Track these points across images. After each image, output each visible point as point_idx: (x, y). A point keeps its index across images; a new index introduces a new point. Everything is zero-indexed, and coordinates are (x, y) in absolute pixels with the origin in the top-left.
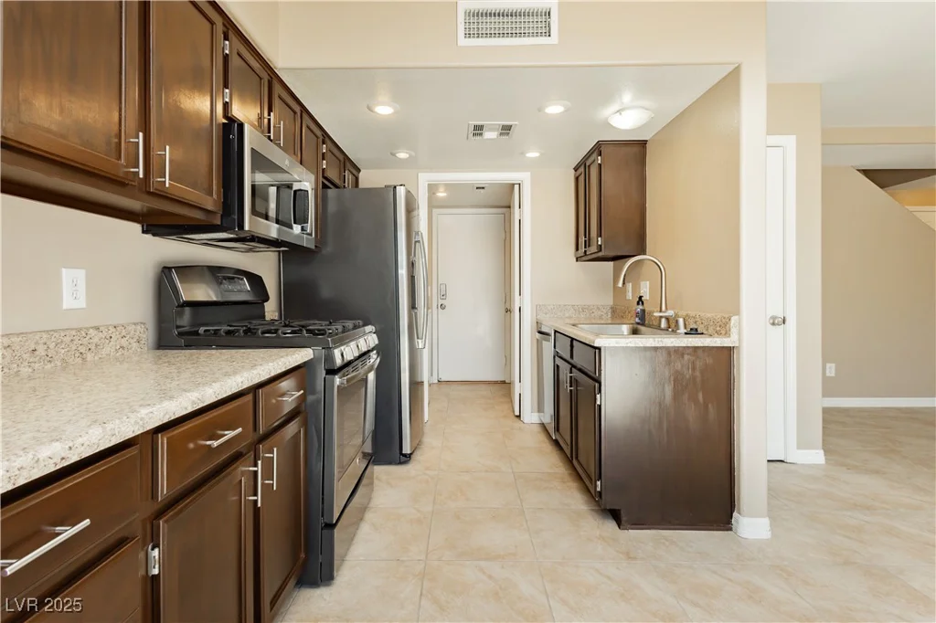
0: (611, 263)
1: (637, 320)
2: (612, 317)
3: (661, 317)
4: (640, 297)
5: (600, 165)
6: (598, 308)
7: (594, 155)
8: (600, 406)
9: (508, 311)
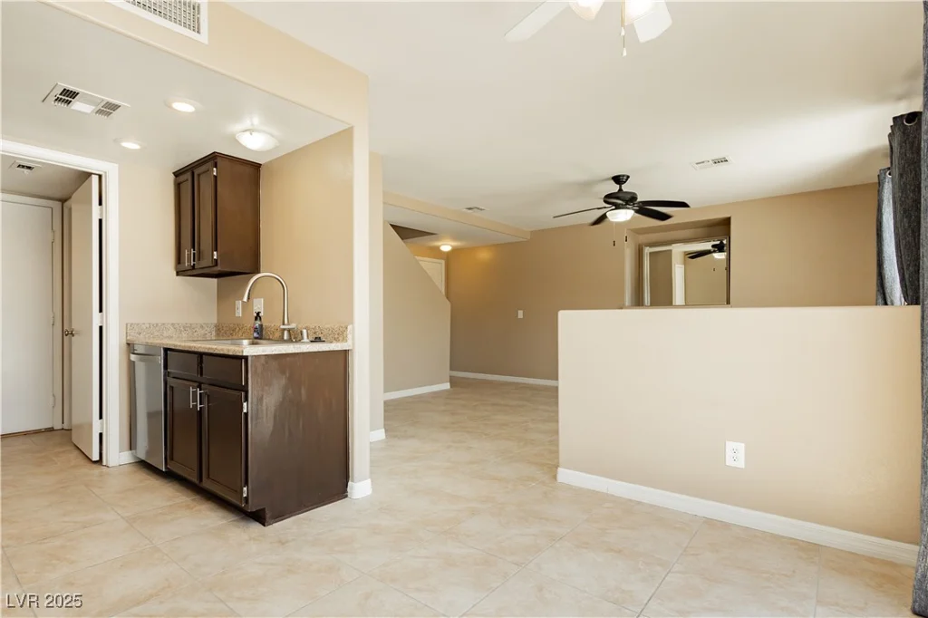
0: (215, 280)
1: (255, 335)
2: (218, 335)
3: (284, 329)
4: (258, 314)
5: (215, 177)
6: (202, 327)
7: (210, 164)
8: (246, 414)
9: (68, 333)
